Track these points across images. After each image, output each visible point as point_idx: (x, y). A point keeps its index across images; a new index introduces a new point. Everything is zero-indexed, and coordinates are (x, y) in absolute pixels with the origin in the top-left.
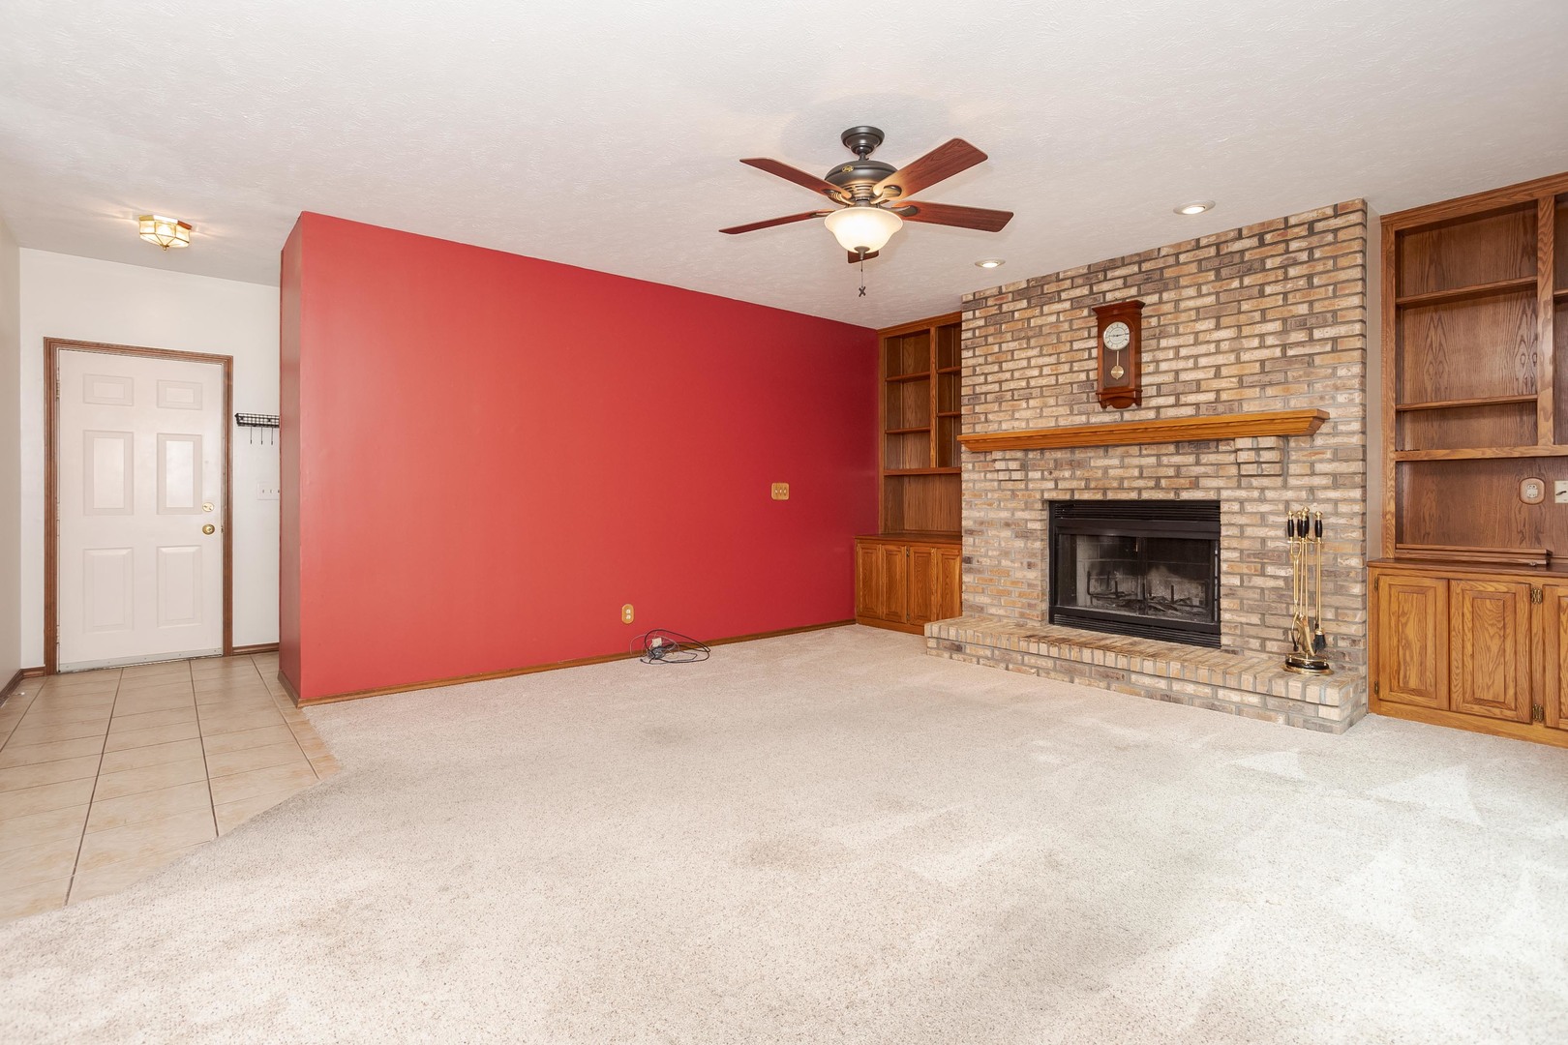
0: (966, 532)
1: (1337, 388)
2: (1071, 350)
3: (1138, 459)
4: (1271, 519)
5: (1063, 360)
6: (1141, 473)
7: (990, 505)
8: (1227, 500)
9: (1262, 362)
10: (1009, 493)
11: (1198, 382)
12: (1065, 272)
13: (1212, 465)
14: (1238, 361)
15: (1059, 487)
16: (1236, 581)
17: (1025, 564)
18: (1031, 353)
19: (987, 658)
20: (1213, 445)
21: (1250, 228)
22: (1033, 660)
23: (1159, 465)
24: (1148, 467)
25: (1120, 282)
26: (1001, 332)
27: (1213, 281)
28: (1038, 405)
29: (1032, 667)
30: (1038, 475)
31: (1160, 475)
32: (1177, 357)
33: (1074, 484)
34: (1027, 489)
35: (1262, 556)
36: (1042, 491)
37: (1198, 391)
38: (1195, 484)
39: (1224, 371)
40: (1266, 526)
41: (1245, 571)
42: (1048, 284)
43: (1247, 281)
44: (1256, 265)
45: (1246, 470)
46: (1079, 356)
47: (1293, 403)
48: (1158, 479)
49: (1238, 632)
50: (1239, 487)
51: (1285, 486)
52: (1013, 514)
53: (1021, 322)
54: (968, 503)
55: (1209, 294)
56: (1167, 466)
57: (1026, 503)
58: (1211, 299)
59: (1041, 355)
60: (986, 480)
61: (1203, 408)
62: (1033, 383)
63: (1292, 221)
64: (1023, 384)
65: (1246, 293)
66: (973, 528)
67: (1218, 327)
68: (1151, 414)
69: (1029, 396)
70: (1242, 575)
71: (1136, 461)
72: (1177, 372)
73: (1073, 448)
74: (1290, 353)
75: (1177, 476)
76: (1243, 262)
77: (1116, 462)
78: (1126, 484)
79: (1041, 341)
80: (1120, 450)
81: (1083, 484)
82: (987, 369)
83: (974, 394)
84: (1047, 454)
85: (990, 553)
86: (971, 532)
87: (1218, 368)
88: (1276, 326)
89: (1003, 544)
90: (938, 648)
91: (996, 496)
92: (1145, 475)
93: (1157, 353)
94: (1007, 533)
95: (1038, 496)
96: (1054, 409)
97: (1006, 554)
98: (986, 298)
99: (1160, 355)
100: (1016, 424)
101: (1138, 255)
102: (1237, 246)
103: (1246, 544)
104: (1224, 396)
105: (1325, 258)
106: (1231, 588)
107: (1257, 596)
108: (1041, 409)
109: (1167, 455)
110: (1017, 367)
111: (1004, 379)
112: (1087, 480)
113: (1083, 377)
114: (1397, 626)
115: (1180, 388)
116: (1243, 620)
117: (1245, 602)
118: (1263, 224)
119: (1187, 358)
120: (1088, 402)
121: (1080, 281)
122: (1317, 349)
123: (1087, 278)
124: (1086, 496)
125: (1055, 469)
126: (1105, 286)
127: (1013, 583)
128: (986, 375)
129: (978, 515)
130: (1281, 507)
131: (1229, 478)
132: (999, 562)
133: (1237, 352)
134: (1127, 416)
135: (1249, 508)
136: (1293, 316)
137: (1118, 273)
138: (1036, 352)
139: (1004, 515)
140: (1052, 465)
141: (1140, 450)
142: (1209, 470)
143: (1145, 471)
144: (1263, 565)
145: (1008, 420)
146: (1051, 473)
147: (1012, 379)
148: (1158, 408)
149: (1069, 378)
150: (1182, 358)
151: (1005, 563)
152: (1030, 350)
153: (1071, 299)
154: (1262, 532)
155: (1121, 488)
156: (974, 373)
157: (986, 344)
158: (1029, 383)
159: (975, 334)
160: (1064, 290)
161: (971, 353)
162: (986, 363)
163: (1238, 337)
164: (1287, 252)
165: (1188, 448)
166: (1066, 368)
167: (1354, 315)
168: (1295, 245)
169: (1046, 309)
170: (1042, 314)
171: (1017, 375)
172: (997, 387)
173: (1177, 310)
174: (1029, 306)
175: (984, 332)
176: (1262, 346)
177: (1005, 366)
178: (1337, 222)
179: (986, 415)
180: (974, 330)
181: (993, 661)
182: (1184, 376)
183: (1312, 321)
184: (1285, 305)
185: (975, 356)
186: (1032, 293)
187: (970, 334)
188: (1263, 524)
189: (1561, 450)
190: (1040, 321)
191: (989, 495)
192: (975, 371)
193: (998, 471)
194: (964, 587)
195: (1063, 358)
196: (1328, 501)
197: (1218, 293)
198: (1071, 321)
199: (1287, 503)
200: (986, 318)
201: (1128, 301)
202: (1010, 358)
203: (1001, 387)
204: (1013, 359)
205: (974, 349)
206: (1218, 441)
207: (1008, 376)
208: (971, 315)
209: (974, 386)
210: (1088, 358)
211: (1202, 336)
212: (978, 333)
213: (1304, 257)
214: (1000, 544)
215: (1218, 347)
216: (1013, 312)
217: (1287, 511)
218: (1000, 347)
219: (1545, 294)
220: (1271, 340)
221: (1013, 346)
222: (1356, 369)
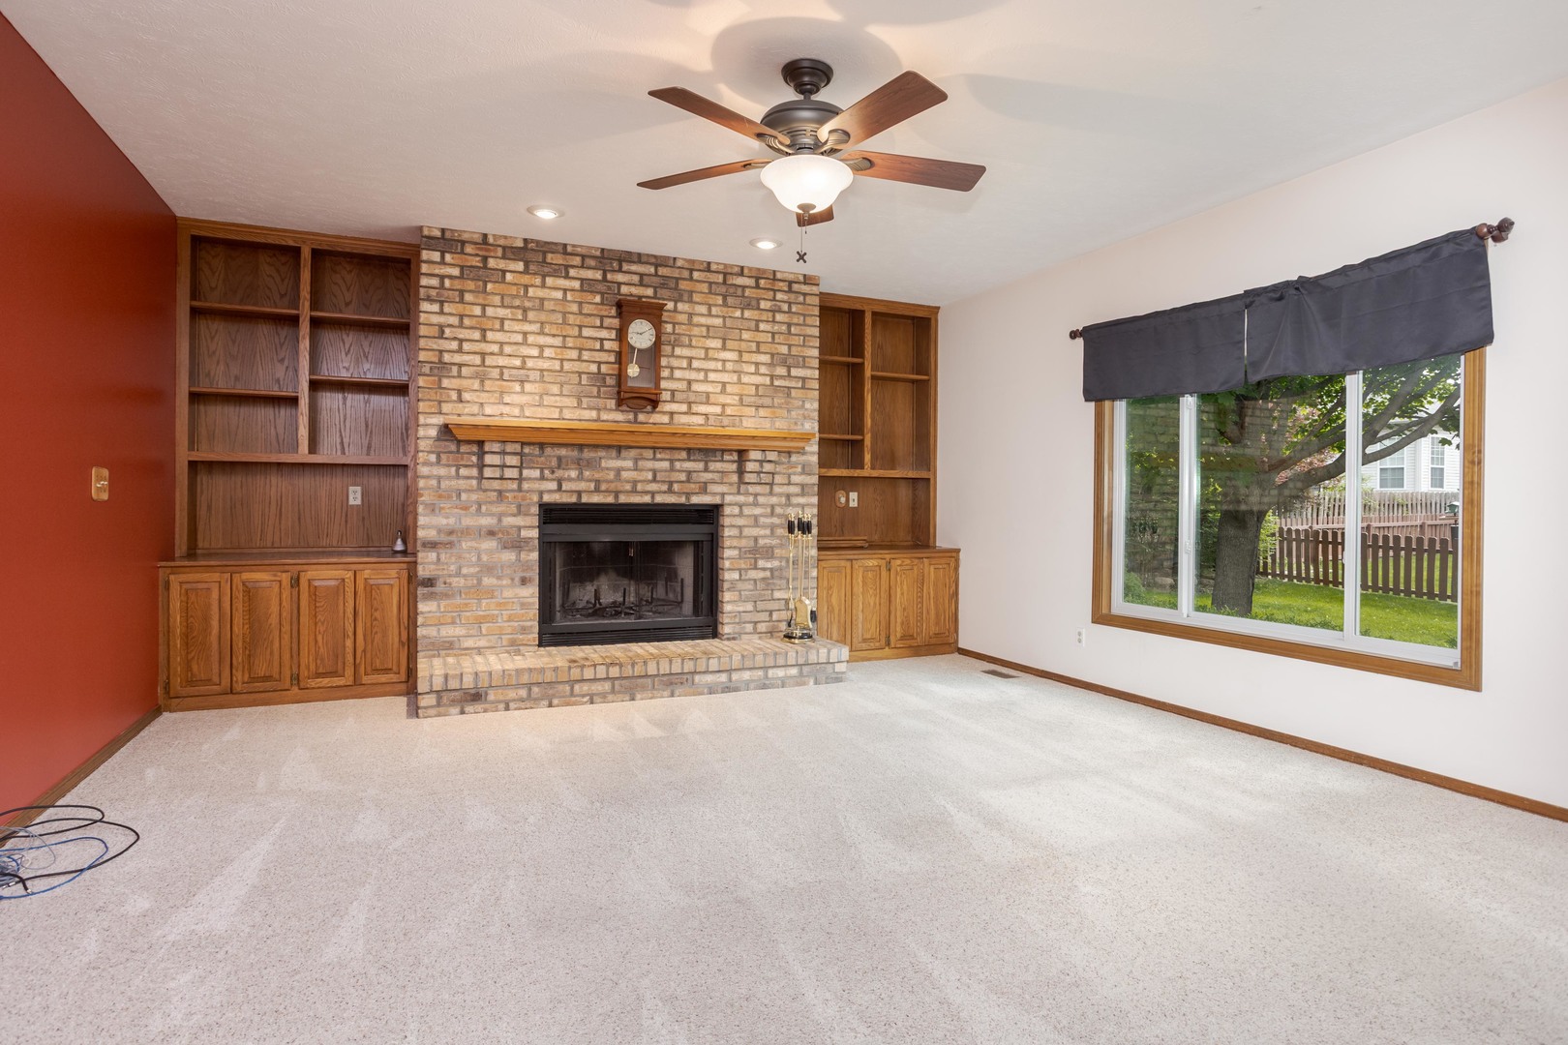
0: (424, 545)
1: (805, 418)
2: (580, 336)
3: (652, 462)
4: (762, 520)
5: (570, 345)
6: (655, 476)
7: (466, 508)
8: (730, 505)
9: (757, 386)
10: (495, 494)
11: (708, 394)
12: (574, 246)
13: (718, 472)
14: (739, 382)
15: (564, 488)
16: (736, 576)
17: (517, 580)
18: (527, 327)
19: (522, 700)
20: (719, 454)
21: (750, 269)
22: (585, 687)
23: (672, 469)
24: (661, 471)
25: (636, 279)
26: (485, 291)
27: (720, 305)
28: (537, 391)
29: (583, 696)
30: (536, 473)
31: (672, 479)
32: (690, 367)
33: (582, 486)
34: (520, 489)
35: (756, 552)
36: (541, 493)
37: (708, 403)
38: (704, 489)
39: (729, 388)
40: (758, 526)
41: (743, 566)
42: (553, 253)
43: (747, 314)
44: (754, 303)
45: (749, 478)
46: (590, 344)
47: (778, 424)
48: (671, 483)
49: (737, 620)
50: (739, 493)
51: (771, 493)
52: (500, 520)
53: (515, 288)
54: (426, 505)
55: (717, 316)
56: (679, 471)
57: (519, 507)
58: (718, 322)
59: (542, 333)
60: (458, 476)
61: (712, 419)
62: (530, 363)
63: (779, 276)
64: (517, 362)
65: (746, 325)
66: (436, 539)
67: (724, 348)
68: (666, 419)
69: (524, 378)
70: (740, 570)
71: (650, 464)
72: (690, 382)
73: (581, 447)
74: (776, 383)
75: (688, 481)
76: (743, 296)
77: (629, 464)
78: (639, 487)
79: (543, 317)
80: (633, 453)
81: (592, 486)
82: (463, 334)
83: (440, 362)
84: (548, 451)
85: (465, 571)
86: (433, 545)
87: (724, 384)
88: (765, 358)
89: (485, 558)
90: (439, 705)
91: (474, 497)
92: (658, 478)
93: (672, 360)
94: (490, 544)
95: (535, 498)
96: (558, 398)
97: (489, 569)
98: (463, 243)
99: (675, 363)
100: (506, 410)
101: (655, 257)
102: (740, 281)
103: (744, 543)
104: (729, 411)
105: (798, 314)
106: (732, 582)
107: (751, 587)
108: (541, 397)
109: (679, 460)
110: (507, 340)
111: (489, 350)
112: (598, 482)
113: (594, 368)
114: (827, 597)
115: (692, 398)
116: (741, 609)
117: (743, 593)
118: (759, 269)
119: (699, 370)
120: (599, 397)
121: (592, 263)
122: (793, 384)
123: (600, 262)
124: (596, 499)
125: (559, 467)
126: (620, 277)
127: (499, 604)
128: (461, 341)
129: (444, 521)
130: (769, 510)
131: (731, 484)
132: (480, 581)
133: (739, 373)
134: (641, 417)
135: (747, 511)
136: (778, 354)
137: (634, 268)
138: (535, 328)
139: (487, 521)
140: (554, 462)
141: (654, 453)
142: (716, 477)
143: (658, 475)
144: (756, 560)
145: (494, 403)
146: (553, 472)
147: (501, 353)
148: (672, 414)
149: (577, 367)
150: (694, 369)
151: (487, 581)
152: (527, 324)
153: (582, 280)
154: (755, 532)
155: (634, 491)
156: (441, 336)
157: (462, 301)
158: (524, 362)
159: (442, 283)
160: (573, 267)
161: (436, 307)
162: (461, 326)
163: (740, 361)
164: (774, 299)
165: (698, 456)
166: (574, 354)
167: (816, 363)
168: (779, 296)
169: (549, 281)
170: (543, 285)
171: (507, 349)
172: (477, 360)
173: (690, 323)
174: (526, 271)
175: (457, 284)
176: (757, 373)
177: (490, 335)
178: (805, 289)
179: (459, 392)
180: (442, 278)
181: (529, 702)
182: (695, 387)
183: (790, 361)
184: (773, 342)
185: (442, 312)
186: (530, 256)
187: (435, 282)
188: (756, 524)
189: (875, 473)
190: (541, 293)
191: (464, 496)
192: (443, 332)
193: (481, 466)
194: (420, 620)
195: (570, 342)
196: (798, 505)
197: (724, 317)
198: (580, 304)
199: (773, 507)
200: (462, 268)
201: (644, 300)
202: (497, 326)
203: (483, 361)
204: (502, 329)
205: (442, 303)
206: (723, 451)
207: (495, 348)
208: (436, 256)
209: (441, 352)
210: (602, 349)
211: (711, 353)
212: (447, 283)
213: (785, 307)
214: (479, 559)
215: (724, 365)
216: (504, 272)
217: (772, 514)
218: (484, 311)
219: (868, 373)
220: (763, 370)
221: (502, 312)
222: (816, 405)
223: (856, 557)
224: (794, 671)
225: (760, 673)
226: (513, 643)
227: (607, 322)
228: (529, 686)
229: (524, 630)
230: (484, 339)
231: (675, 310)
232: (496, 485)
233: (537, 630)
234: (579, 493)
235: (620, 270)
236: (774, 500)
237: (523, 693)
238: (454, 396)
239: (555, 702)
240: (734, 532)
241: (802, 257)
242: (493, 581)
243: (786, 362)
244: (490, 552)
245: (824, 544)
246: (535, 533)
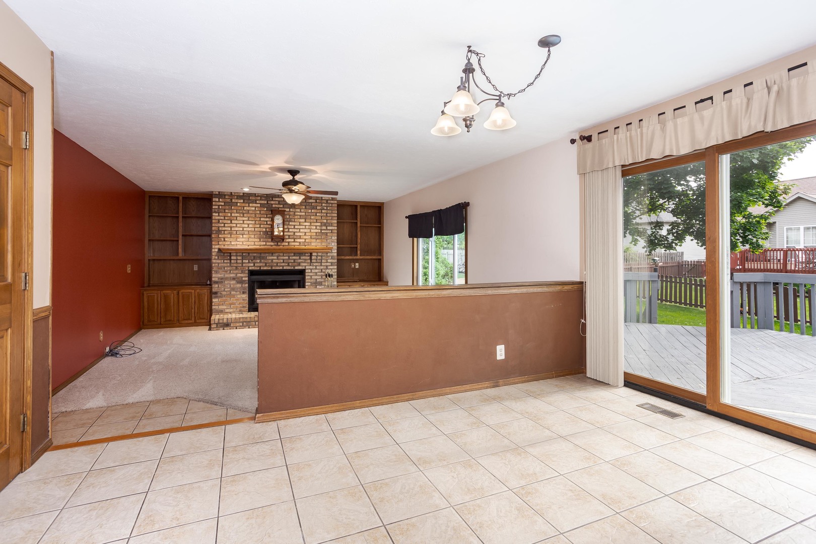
0: (214, 283)
1: (332, 242)
2: (260, 220)
4: (318, 274)
6: (283, 261)
7: (227, 272)
8: (308, 269)
9: (316, 233)
10: (235, 267)
11: (300, 236)
12: (258, 194)
13: (303, 259)
14: (310, 232)
15: (256, 265)
17: (242, 292)
18: (244, 219)
23: (289, 259)
24: (286, 259)
25: (277, 202)
26: (231, 209)
28: (247, 237)
30: (247, 261)
32: (294, 228)
33: (261, 264)
34: (242, 266)
35: (316, 284)
36: (249, 267)
37: (300, 238)
38: (299, 264)
39: (307, 234)
42: (252, 196)
43: (313, 211)
44: (315, 207)
45: (314, 261)
46: (263, 223)
47: (323, 245)
48: (289, 263)
50: (310, 266)
51: (321, 265)
52: (236, 275)
53: (240, 207)
54: (215, 271)
55: (303, 212)
56: (291, 259)
57: (242, 271)
59: (248, 220)
60: (224, 263)
61: (301, 244)
62: (245, 229)
63: (323, 198)
64: (241, 229)
65: (313, 214)
66: (218, 281)
67: (305, 222)
68: (287, 244)
69: (243, 234)
71: (282, 258)
72: (294, 232)
73: (261, 253)
74: (322, 231)
75: (294, 262)
76: (312, 205)
77: (275, 258)
78: (279, 265)
79: (249, 215)
80: (277, 254)
81: (264, 265)
82: (225, 221)
83: (219, 230)
84: (251, 255)
85: (226, 290)
86: (216, 282)
87: (305, 233)
88: (319, 224)
89: (232, 286)
90: (217, 327)
91: (229, 268)
92: (285, 262)
94: (234, 282)
95: (247, 268)
96: (253, 239)
97: (233, 289)
98: (225, 195)
99: (290, 227)
102: (310, 201)
103: (312, 281)
104: (307, 241)
105: (330, 210)
108: (248, 239)
109: (291, 256)
110: (238, 223)
111: (233, 226)
112: (266, 263)
113: (264, 230)
115: (295, 237)
119: (297, 229)
120: (265, 238)
121: (264, 198)
122: (328, 232)
123: (266, 198)
124: (265, 268)
125: (254, 259)
126: (272, 202)
127: (236, 299)
128: (225, 224)
129: (220, 276)
130: (320, 270)
131: (308, 263)
132: (230, 293)
133: (310, 229)
134: (279, 244)
135: (313, 271)
136: (323, 223)
137: (277, 199)
138: (246, 219)
139: (232, 275)
140: (252, 258)
141: (283, 254)
142: (303, 261)
144: (316, 286)
146: (252, 261)
147: (236, 227)
148: (289, 242)
149: (259, 229)
151: (232, 293)
153: (260, 204)
154: (316, 277)
155: (277, 266)
156: (219, 222)
157: (225, 212)
158: (243, 229)
159: (219, 207)
160: (258, 200)
161: (217, 214)
162: (225, 219)
163: (311, 225)
164: (322, 206)
165: (297, 255)
166: (258, 226)
167: (336, 225)
168: (323, 205)
169: (251, 205)
170: (249, 206)
171: (238, 225)
172: (229, 229)
173: (294, 215)
174: (244, 202)
175: (223, 207)
176: (316, 229)
177: (233, 222)
178: (332, 202)
179: (224, 238)
180: (219, 206)
181: (243, 327)
182: (296, 234)
183: (327, 224)
184: (321, 219)
185: (219, 216)
186: (245, 198)
187: (217, 207)
188: (316, 275)
189: (361, 257)
190: (248, 208)
191: (226, 268)
192: (219, 221)
193: (230, 260)
194: (213, 304)
195: (257, 222)
196: (330, 269)
197: (305, 213)
198: (260, 211)
199: (322, 270)
200: (225, 203)
201: (280, 209)
202: (235, 219)
203: (231, 229)
204: (236, 220)
205: (219, 213)
206: (305, 253)
207: (235, 225)
208: (217, 200)
209: (219, 227)
210: (267, 224)
211: (301, 224)
212: (220, 207)
213: (326, 208)
214: (230, 286)
215: (305, 227)
216: (237, 203)
217: (322, 272)
218: (231, 215)
219: (359, 225)
220: (318, 227)
221: (236, 215)
222: (336, 238)
226: (240, 311)
227: (268, 216)
228: (243, 322)
229: (244, 307)
230: (231, 223)
231: (290, 211)
232: (235, 265)
233: (247, 307)
234: (260, 267)
235: (272, 200)
236: (322, 267)
237: (241, 324)
238: (223, 240)
239: (250, 327)
240: (309, 277)
242: (235, 293)
243: (326, 225)
244: (233, 284)
245: (338, 281)
246: (247, 279)
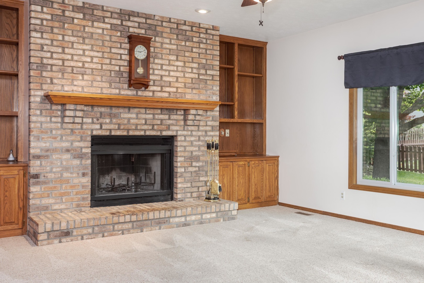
0: (34, 157)
1: (213, 94)
2: (110, 52)
3: (145, 115)
4: (195, 143)
5: (106, 56)
6: (146, 122)
7: (55, 138)
8: (180, 136)
9: (192, 79)
10: (70, 131)
11: (170, 82)
12: (107, 7)
13: (175, 120)
14: (184, 77)
15: (103, 128)
16: (183, 170)
17: (80, 174)
18: (85, 47)
19: (90, 234)
20: (175, 111)
21: (189, 22)
22: (120, 226)
23: (154, 118)
24: (149, 119)
25: (137, 25)
26: (64, 28)
27: (175, 39)
28: (90, 79)
29: (119, 231)
30: (90, 120)
31: (154, 123)
32: (162, 68)
33: (112, 127)
34: (82, 128)
35: (192, 158)
36: (92, 130)
37: (170, 86)
38: (168, 129)
39: (180, 80)
40: (193, 146)
41: (186, 165)
42: (97, 10)
43: (188, 44)
44: (190, 38)
45: (189, 123)
46: (115, 56)
47: (201, 97)
48: (153, 125)
49: (183, 192)
50: (184, 130)
51: (198, 130)
52: (72, 144)
53: (79, 27)
54: (35, 136)
55: (174, 44)
56: (157, 119)
57: (81, 137)
58: (174, 47)
59: (92, 50)
60: (51, 122)
61: (172, 95)
62: (87, 65)
63: (201, 26)
64: (80, 65)
65: (187, 49)
66: (40, 154)
67: (177, 60)
68: (151, 94)
69: (83, 73)
70: (185, 167)
71: (144, 116)
72: (162, 76)
73: (111, 107)
74: (201, 77)
75: (161, 124)
76: (186, 35)
77: (134, 116)
78: (139, 127)
79: (93, 42)
80: (136, 110)
81: (117, 127)
82: (53, 49)
83: (42, 63)
84: (96, 109)
85: (54, 170)
86: (38, 157)
87: (177, 77)
88: (195, 65)
89: (64, 163)
90: (48, 238)
91: (59, 132)
92: (147, 123)
93: (153, 65)
94: (67, 156)
95: (89, 133)
96: (100, 83)
97: (67, 169)
98: (53, 2)
99: (155, 67)
100: (75, 88)
101: (146, 14)
102: (184, 28)
103: (186, 154)
104: (180, 90)
105: (210, 44)
106: (182, 173)
107: (190, 175)
108: (92, 82)
109: (157, 114)
110: (75, 53)
111: (66, 58)
112: (119, 125)
113: (117, 68)
115: (163, 84)
116: (185, 186)
117: (186, 178)
118: (193, 22)
119: (166, 70)
120: (120, 83)
121: (116, 16)
122: (208, 78)
123: (120, 16)
124: (119, 133)
125: (101, 117)
126: (129, 24)
127: (72, 187)
128: (52, 53)
129: (44, 145)
130: (197, 138)
131: (180, 126)
132: (62, 175)
133: (184, 72)
134: (140, 93)
135: (188, 139)
136: (201, 63)
137: (136, 19)
138: (89, 47)
139: (66, 145)
140: (98, 115)
141: (146, 111)
142: (174, 122)
143: (147, 121)
144: (192, 162)
145: (69, 85)
146: (98, 120)
147: (72, 60)
148: (154, 91)
149: (109, 67)
150: (164, 70)
151: (66, 175)
152: (85, 45)
153: (111, 24)
154: (191, 149)
155: (136, 129)
156: (42, 49)
157: (52, 32)
158: (83, 65)
159: (42, 23)
160: (107, 17)
161: (39, 35)
162: (52, 45)
163: (184, 66)
164: (199, 37)
165: (166, 112)
166: (108, 61)
167: (218, 68)
168: (202, 35)
169: (96, 24)
170: (93, 26)
171: (75, 58)
172: (60, 63)
173: (162, 47)
174: (84, 19)
175: (50, 24)
176: (192, 72)
177: (67, 50)
178: (213, 32)
179: (51, 79)
180: (42, 20)
181: (93, 235)
182: (165, 79)
183: (207, 67)
184: (199, 58)
185: (42, 38)
186: (86, 11)
187: (38, 22)
188: (192, 145)
189: (240, 121)
190: (91, 30)
191: (54, 132)
192: (43, 48)
193: (63, 117)
194: (31, 196)
195: (106, 55)
196: (210, 136)
197: (177, 45)
198: (111, 36)
199: (199, 137)
200: (52, 15)
201: (140, 35)
202: (70, 46)
203: (63, 63)
204: (72, 48)
205: (42, 33)
206: (177, 110)
207: (69, 57)
208: (39, 8)
209: (42, 58)
210: (121, 59)
211: (171, 62)
212: (45, 22)
213: (204, 41)
214: (61, 163)
215: (177, 68)
216: (73, 18)
217: (199, 140)
218: (63, 38)
219: (236, 73)
220: (195, 71)
221: (72, 39)
222: (218, 88)
223: (234, 160)
224: (214, 215)
225: (199, 216)
226: (78, 206)
227: (123, 45)
228: (93, 227)
229: (84, 199)
230: (63, 52)
231: (155, 41)
232: (70, 126)
233: (90, 199)
234: (110, 130)
235: (129, 20)
236: (200, 133)
237: (90, 230)
238: (49, 81)
239: (106, 234)
240: (182, 149)
241: (261, 23)
242: (69, 175)
243: (205, 67)
244: (67, 160)
245: (222, 154)
246: (89, 150)
